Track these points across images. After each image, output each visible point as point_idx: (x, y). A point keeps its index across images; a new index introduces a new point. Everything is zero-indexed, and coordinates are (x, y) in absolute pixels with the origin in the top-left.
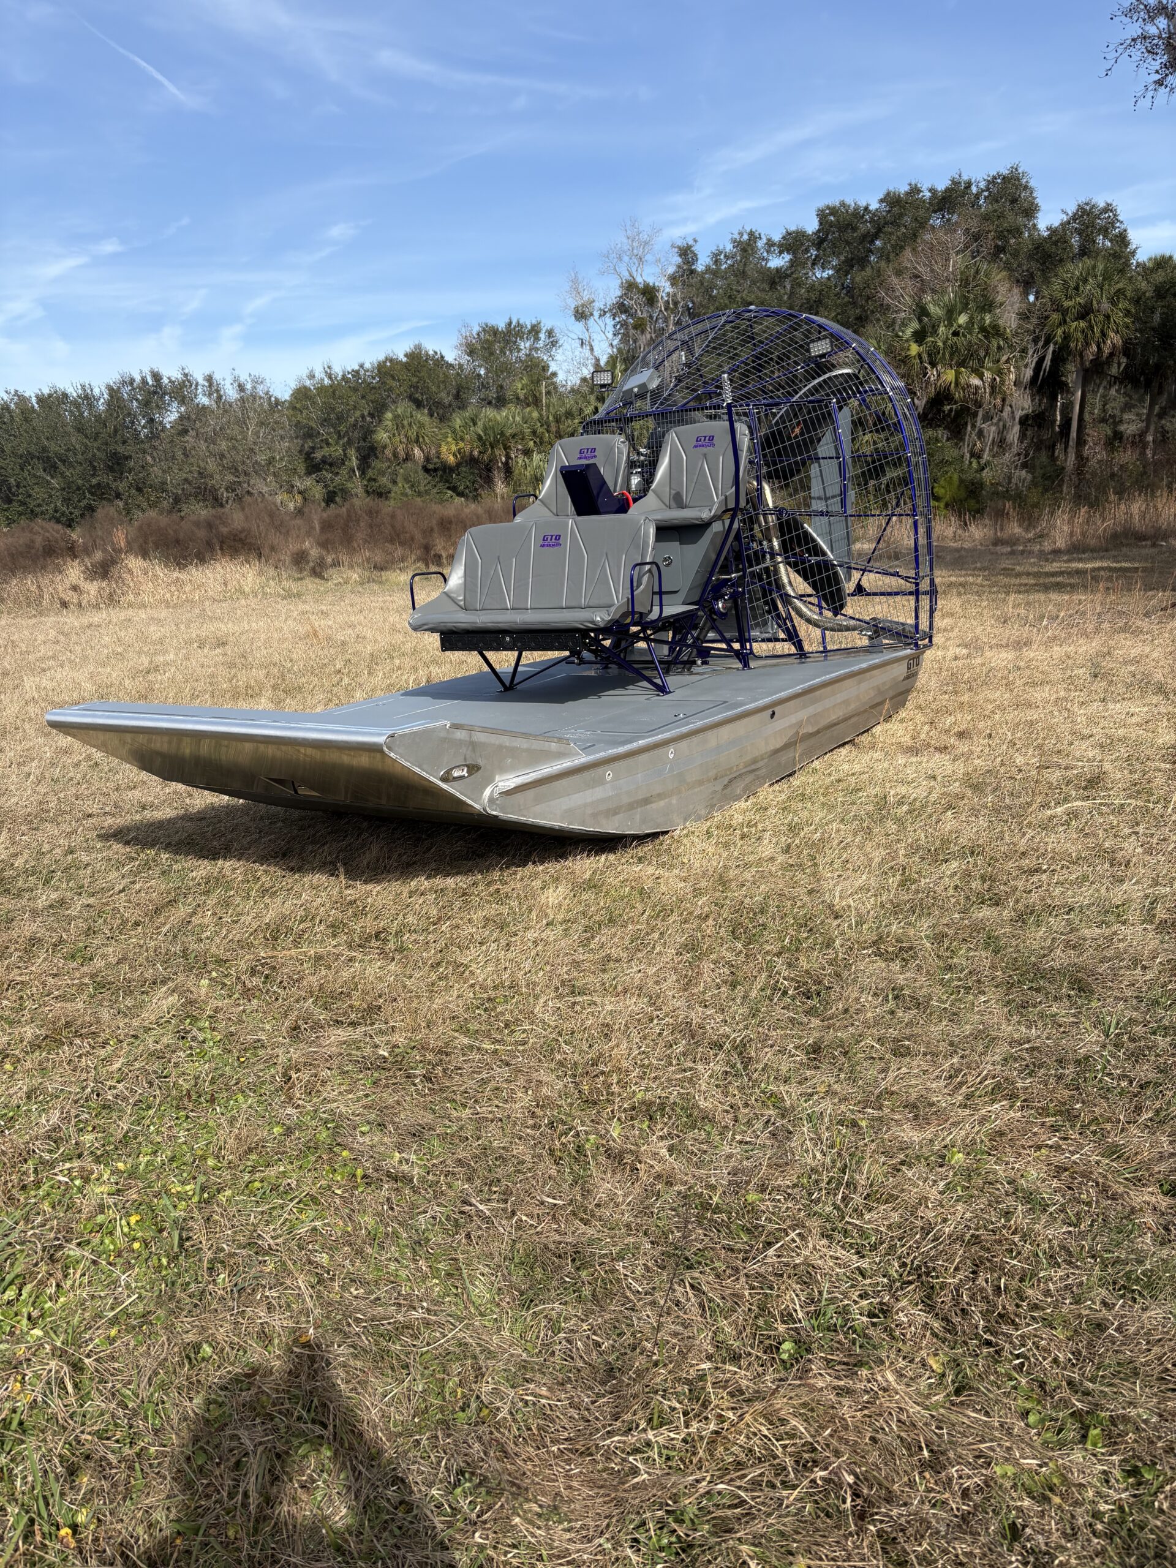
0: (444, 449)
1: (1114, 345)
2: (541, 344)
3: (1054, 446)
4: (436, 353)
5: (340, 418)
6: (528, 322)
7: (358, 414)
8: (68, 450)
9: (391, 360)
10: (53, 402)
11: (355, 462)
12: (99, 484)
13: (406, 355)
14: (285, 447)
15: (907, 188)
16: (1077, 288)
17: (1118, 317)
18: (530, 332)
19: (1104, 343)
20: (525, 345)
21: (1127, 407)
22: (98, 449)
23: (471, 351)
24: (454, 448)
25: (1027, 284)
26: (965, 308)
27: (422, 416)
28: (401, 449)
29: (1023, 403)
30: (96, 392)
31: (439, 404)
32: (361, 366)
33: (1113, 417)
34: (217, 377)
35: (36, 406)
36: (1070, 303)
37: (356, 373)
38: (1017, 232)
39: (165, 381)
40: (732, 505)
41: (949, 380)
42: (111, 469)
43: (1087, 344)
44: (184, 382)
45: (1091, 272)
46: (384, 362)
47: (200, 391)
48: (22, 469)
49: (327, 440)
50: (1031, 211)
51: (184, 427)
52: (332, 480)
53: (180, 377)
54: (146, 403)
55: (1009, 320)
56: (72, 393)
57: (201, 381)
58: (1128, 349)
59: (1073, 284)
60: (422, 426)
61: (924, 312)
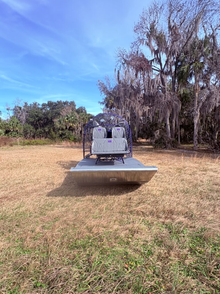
15: (60, 101)
16: (82, 116)
17: (87, 120)
26: (73, 116)
38: (74, 108)
41: (71, 125)
61: (67, 116)
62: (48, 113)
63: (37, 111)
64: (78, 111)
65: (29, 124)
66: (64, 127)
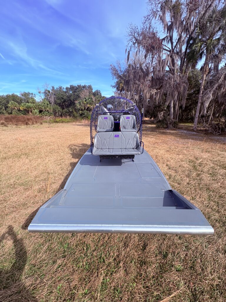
2: (33, 96)
4: (17, 95)
7: (4, 102)
11: (4, 109)
13: (11, 95)
18: (31, 94)
23: (22, 95)
24: (22, 108)
27: (16, 103)
28: (13, 108)
32: (4, 95)
41: (89, 106)
45: (99, 97)
46: (8, 95)
61: (85, 98)
62: (71, 96)
63: (62, 94)
64: (94, 94)
65: (57, 105)
66: (83, 108)
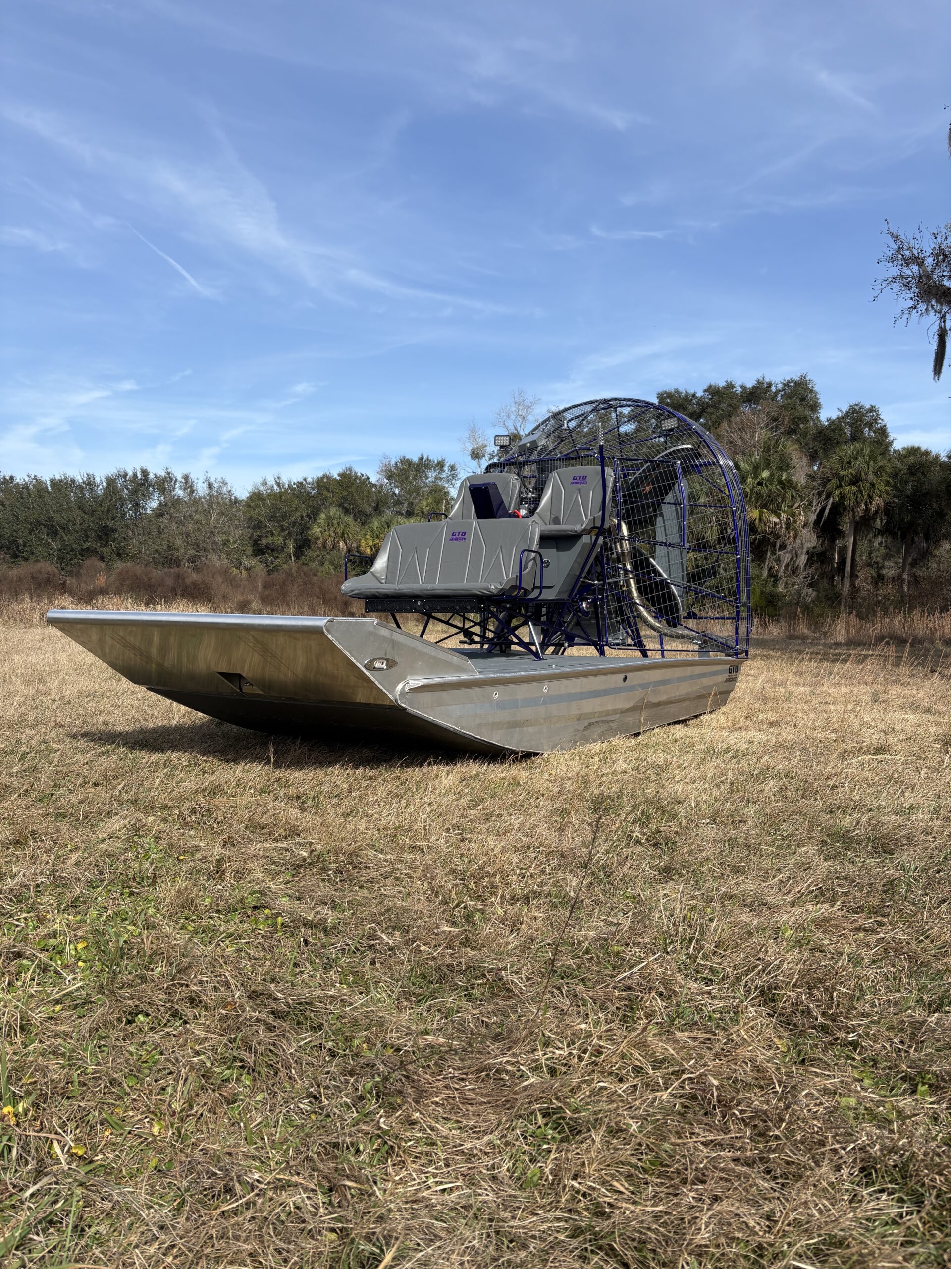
0: (363, 543)
1: (878, 506)
2: (444, 475)
3: (833, 577)
4: (362, 475)
5: (284, 516)
6: (435, 458)
7: (298, 514)
8: (70, 521)
9: (328, 478)
10: (61, 486)
11: (291, 550)
12: (88, 549)
13: (339, 475)
14: (238, 534)
15: (724, 384)
16: (849, 463)
17: (882, 487)
18: (437, 465)
19: (871, 503)
20: (432, 475)
21: (887, 557)
22: (93, 522)
23: (390, 477)
24: (371, 543)
25: (813, 457)
26: (768, 466)
27: (349, 519)
28: (329, 541)
29: (809, 540)
30: (98, 480)
31: (361, 512)
32: (305, 480)
33: (877, 563)
34: (192, 476)
35: (49, 488)
36: (845, 473)
37: (300, 484)
38: (805, 420)
39: (151, 476)
40: (598, 524)
41: (754, 517)
42: (100, 538)
43: (858, 503)
44: (166, 478)
45: (860, 452)
46: (323, 478)
47: (178, 485)
48: (30, 533)
49: (272, 532)
50: (815, 407)
51: (159, 513)
52: (272, 562)
53: (163, 474)
54: (135, 492)
55: (800, 477)
56: (79, 480)
57: (179, 478)
58: (888, 510)
59: (846, 460)
60: (347, 525)
64: (826, 438)
